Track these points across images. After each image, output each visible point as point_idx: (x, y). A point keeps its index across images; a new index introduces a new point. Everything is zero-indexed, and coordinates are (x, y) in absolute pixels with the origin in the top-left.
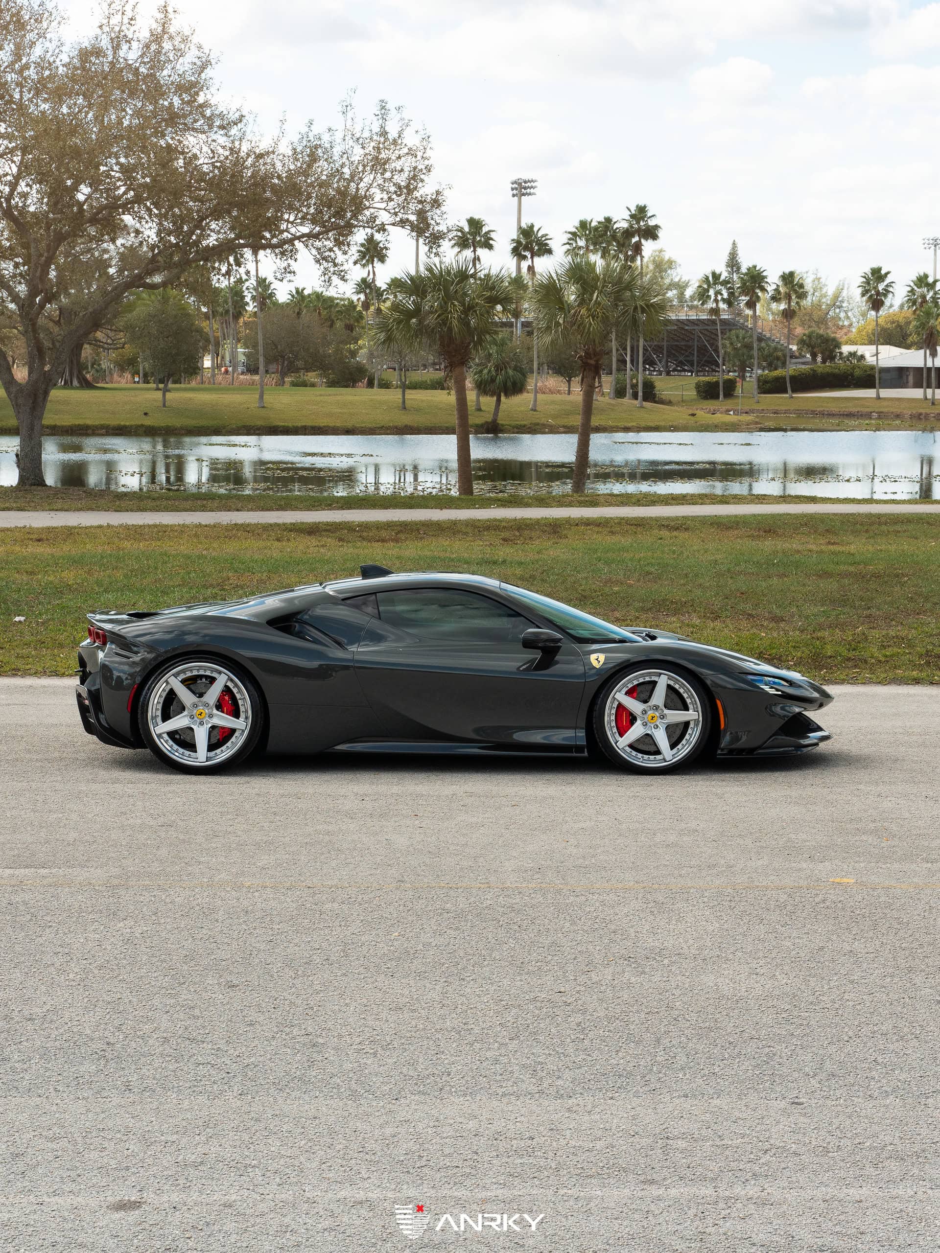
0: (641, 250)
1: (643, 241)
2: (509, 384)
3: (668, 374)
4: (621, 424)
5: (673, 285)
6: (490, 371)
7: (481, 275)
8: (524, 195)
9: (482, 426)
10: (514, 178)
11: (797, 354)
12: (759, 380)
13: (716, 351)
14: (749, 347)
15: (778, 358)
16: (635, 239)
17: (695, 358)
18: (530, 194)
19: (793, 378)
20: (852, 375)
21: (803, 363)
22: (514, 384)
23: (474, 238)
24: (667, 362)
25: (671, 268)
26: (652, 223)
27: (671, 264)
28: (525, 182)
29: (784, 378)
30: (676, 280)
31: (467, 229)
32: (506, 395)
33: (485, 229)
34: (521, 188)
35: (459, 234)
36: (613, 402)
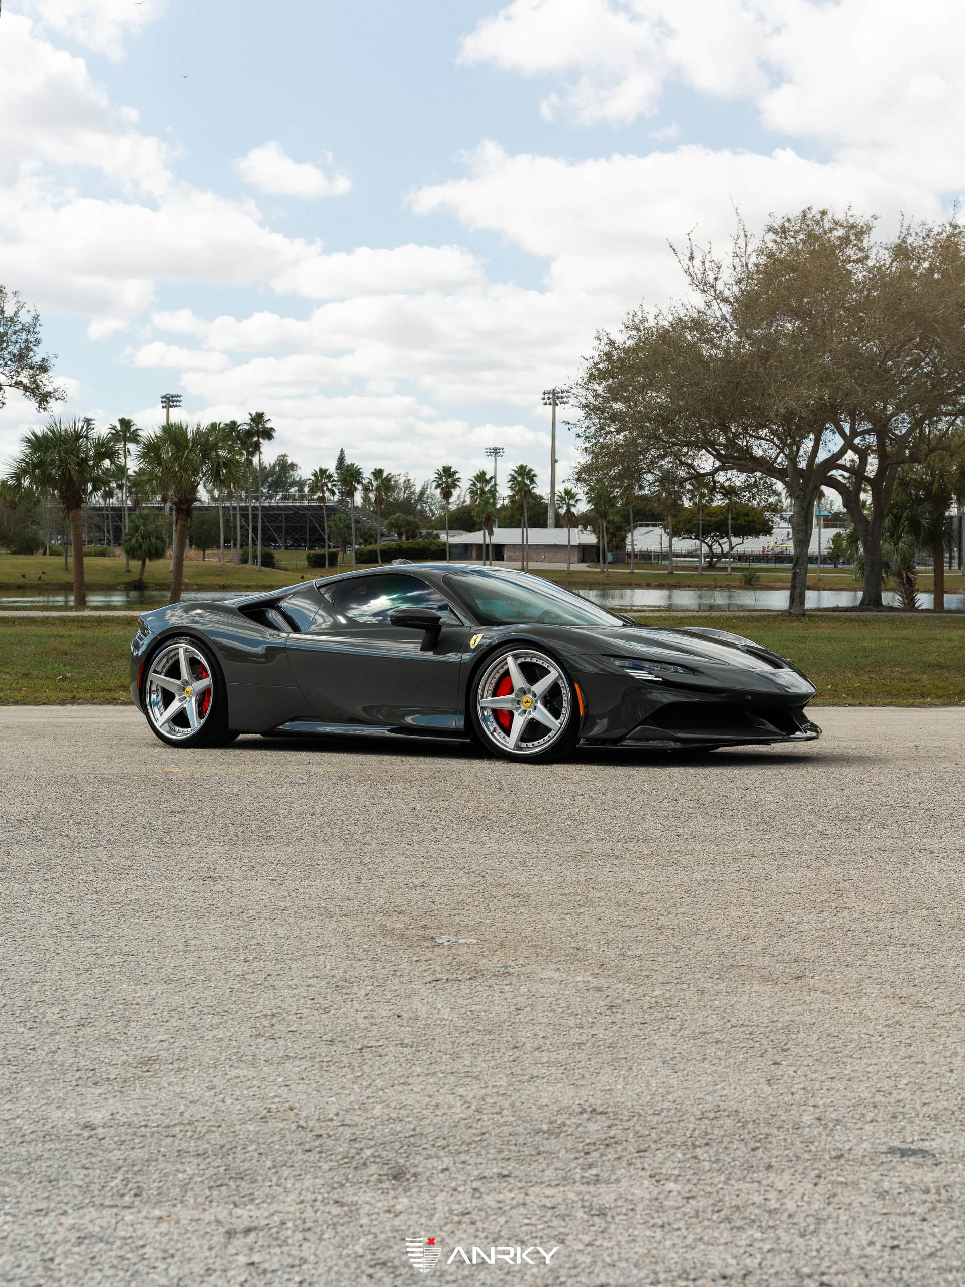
0: (259, 447)
1: (261, 440)
2: (153, 550)
3: (287, 548)
4: (244, 583)
5: (293, 484)
6: (137, 540)
7: (95, 436)
8: (172, 407)
9: (130, 583)
10: (164, 393)
11: (386, 533)
12: (356, 553)
13: (324, 530)
14: (349, 527)
15: (372, 536)
16: (255, 439)
17: (308, 537)
18: (176, 406)
19: (382, 551)
20: (429, 550)
21: (392, 541)
22: (157, 550)
23: (125, 435)
24: (286, 540)
25: (293, 470)
26: (268, 425)
27: (293, 466)
28: (173, 397)
29: (376, 551)
30: (297, 479)
31: (119, 428)
32: (150, 559)
33: (133, 428)
34: (170, 401)
35: (113, 432)
36: (238, 566)
